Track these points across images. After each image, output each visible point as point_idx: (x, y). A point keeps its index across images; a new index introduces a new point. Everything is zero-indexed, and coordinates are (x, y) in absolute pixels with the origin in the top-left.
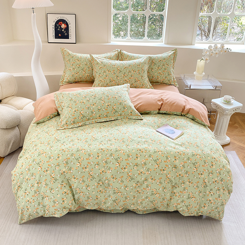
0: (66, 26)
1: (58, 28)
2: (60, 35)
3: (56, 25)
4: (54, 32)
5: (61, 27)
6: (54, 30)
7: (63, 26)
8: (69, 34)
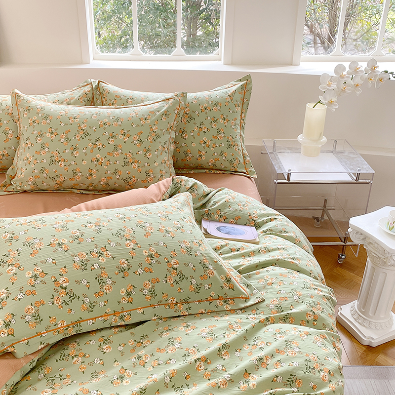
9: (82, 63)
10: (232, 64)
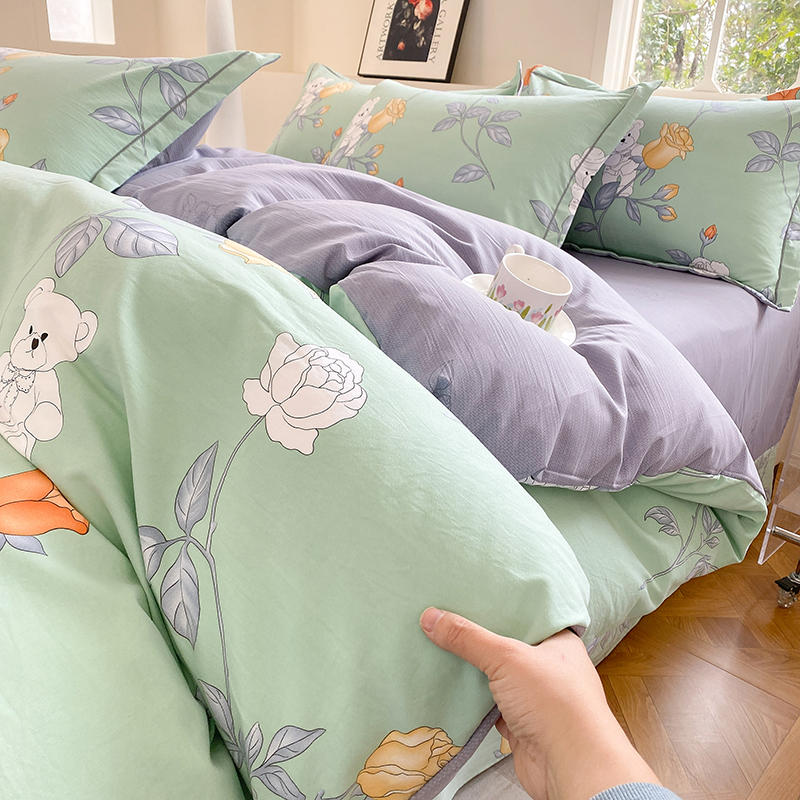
0: (429, 9)
1: (402, 17)
2: (401, 45)
3: (398, 8)
4: (387, 33)
5: (413, 13)
6: (388, 24)
7: (422, 9)
8: (434, 39)
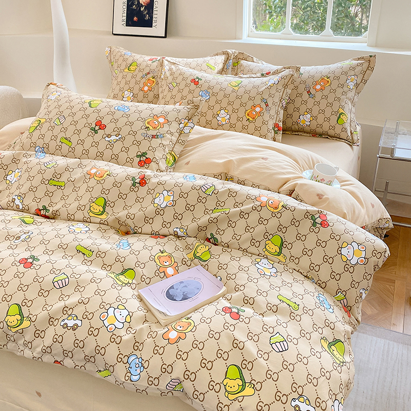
0: (148, 1)
5: (139, 2)
7: (144, 0)
9: (235, 39)
10: (376, 46)
